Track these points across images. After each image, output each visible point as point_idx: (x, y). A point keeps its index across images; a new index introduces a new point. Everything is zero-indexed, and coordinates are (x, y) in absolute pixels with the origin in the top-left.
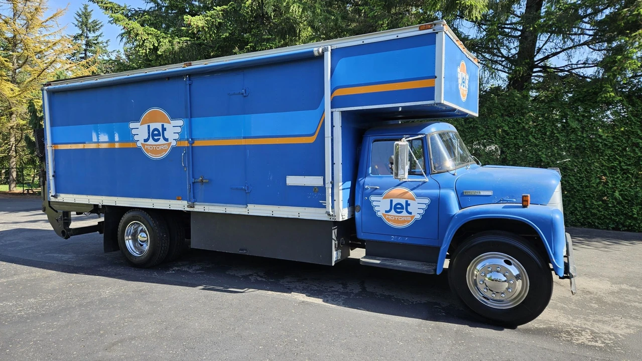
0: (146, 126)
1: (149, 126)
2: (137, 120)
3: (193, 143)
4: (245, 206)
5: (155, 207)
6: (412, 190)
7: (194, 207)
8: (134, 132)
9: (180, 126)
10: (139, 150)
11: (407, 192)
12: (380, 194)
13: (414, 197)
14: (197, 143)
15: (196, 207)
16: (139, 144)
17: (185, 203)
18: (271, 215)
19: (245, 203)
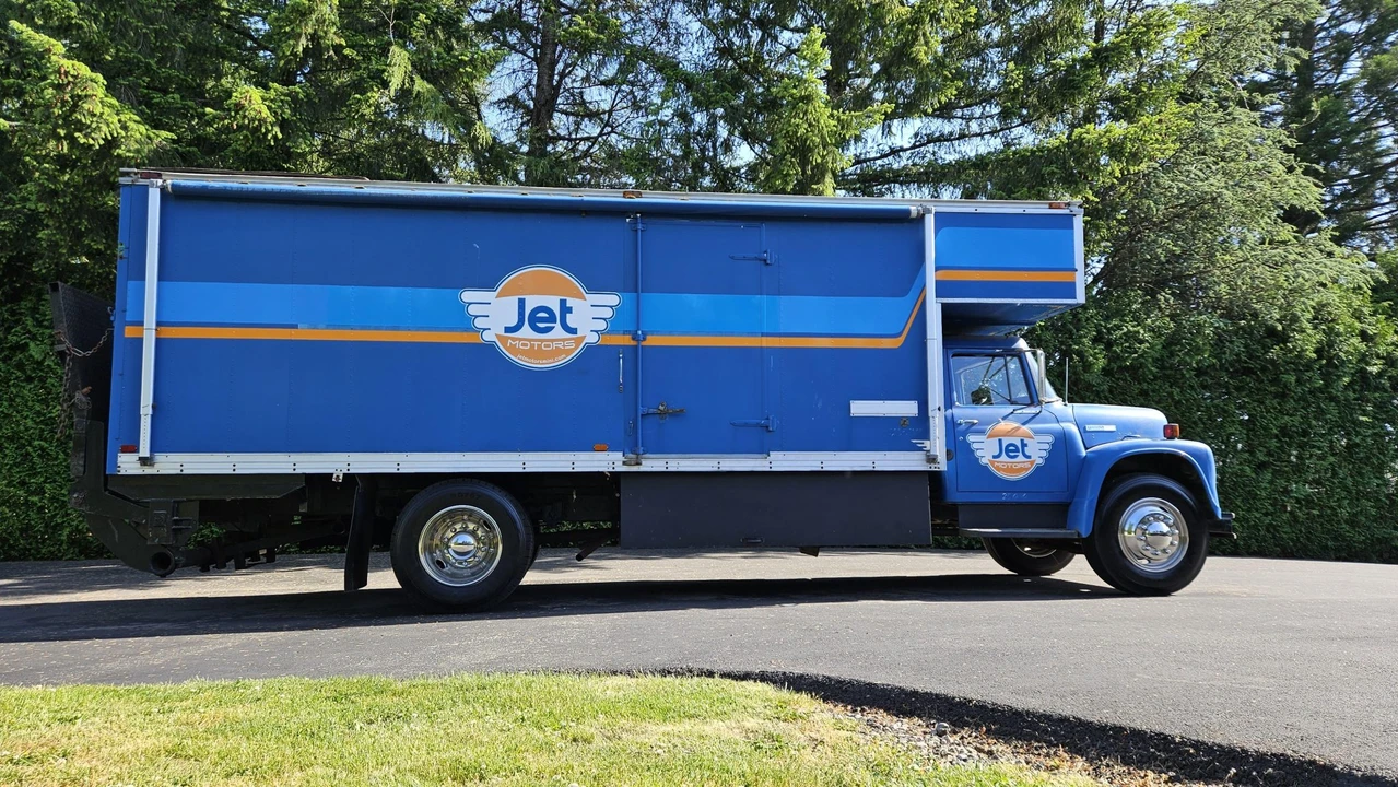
0: (514, 300)
1: (522, 303)
2: (489, 285)
3: (644, 339)
4: (765, 455)
5: (527, 470)
6: (1024, 424)
7: (639, 464)
8: (473, 310)
9: (611, 307)
10: (490, 348)
11: (1017, 429)
12: (982, 432)
13: (1031, 433)
14: (652, 341)
15: (643, 463)
16: (488, 337)
17: (618, 456)
18: (820, 469)
19: (764, 450)
